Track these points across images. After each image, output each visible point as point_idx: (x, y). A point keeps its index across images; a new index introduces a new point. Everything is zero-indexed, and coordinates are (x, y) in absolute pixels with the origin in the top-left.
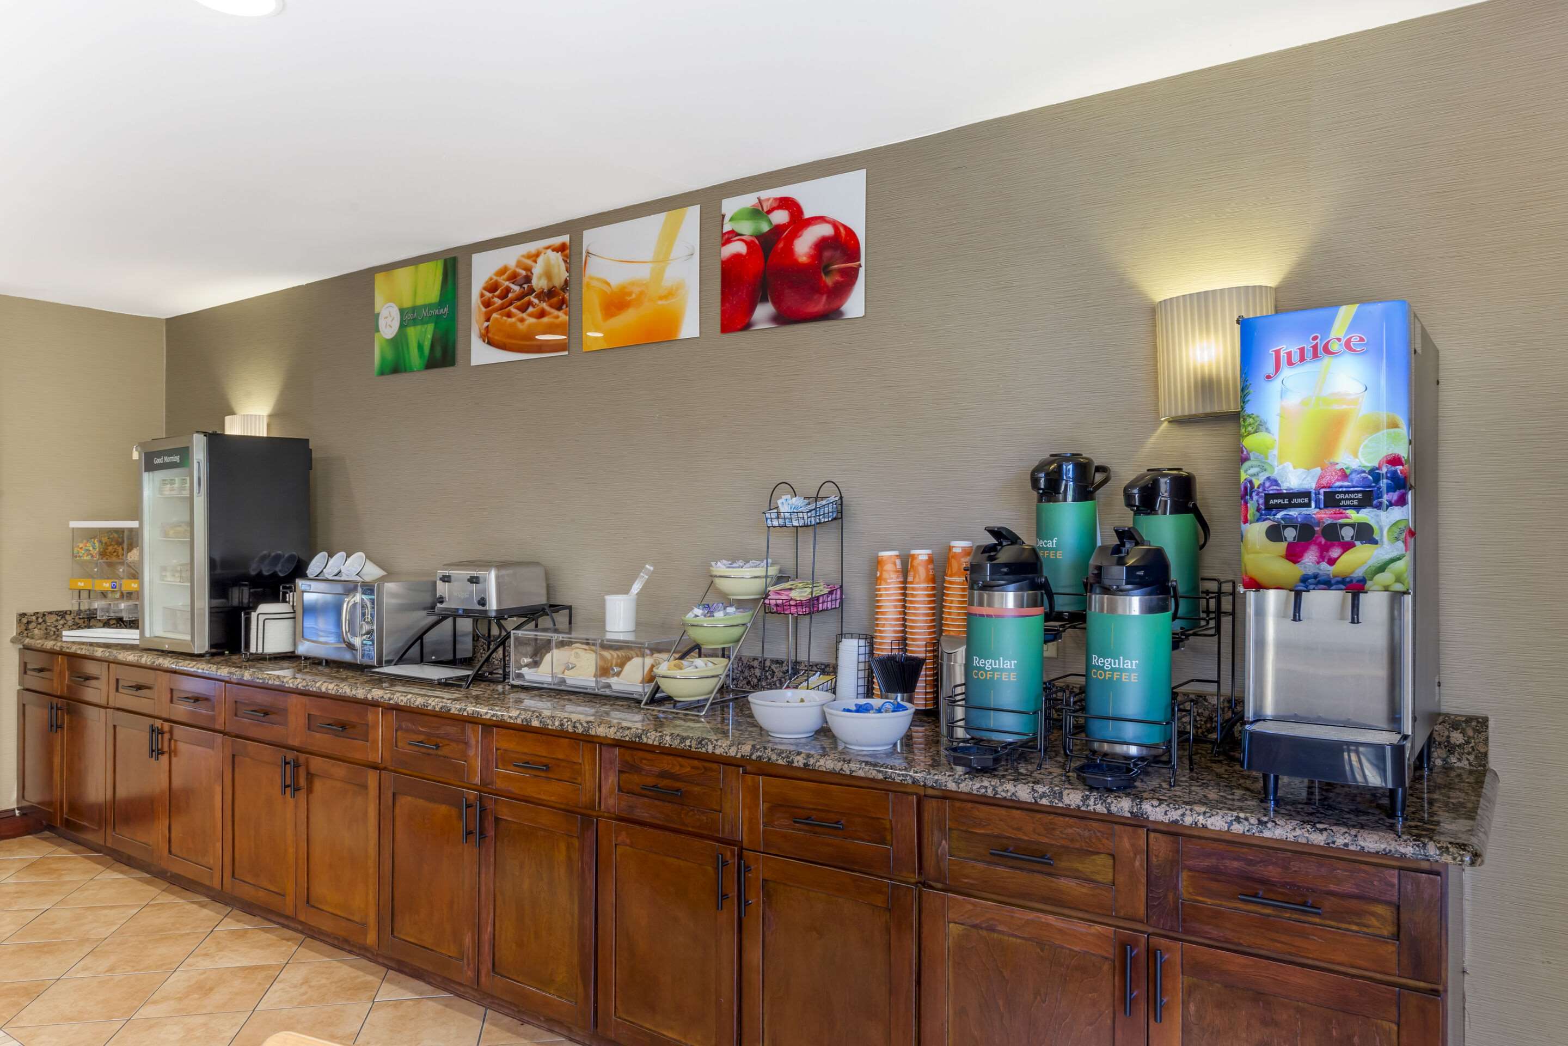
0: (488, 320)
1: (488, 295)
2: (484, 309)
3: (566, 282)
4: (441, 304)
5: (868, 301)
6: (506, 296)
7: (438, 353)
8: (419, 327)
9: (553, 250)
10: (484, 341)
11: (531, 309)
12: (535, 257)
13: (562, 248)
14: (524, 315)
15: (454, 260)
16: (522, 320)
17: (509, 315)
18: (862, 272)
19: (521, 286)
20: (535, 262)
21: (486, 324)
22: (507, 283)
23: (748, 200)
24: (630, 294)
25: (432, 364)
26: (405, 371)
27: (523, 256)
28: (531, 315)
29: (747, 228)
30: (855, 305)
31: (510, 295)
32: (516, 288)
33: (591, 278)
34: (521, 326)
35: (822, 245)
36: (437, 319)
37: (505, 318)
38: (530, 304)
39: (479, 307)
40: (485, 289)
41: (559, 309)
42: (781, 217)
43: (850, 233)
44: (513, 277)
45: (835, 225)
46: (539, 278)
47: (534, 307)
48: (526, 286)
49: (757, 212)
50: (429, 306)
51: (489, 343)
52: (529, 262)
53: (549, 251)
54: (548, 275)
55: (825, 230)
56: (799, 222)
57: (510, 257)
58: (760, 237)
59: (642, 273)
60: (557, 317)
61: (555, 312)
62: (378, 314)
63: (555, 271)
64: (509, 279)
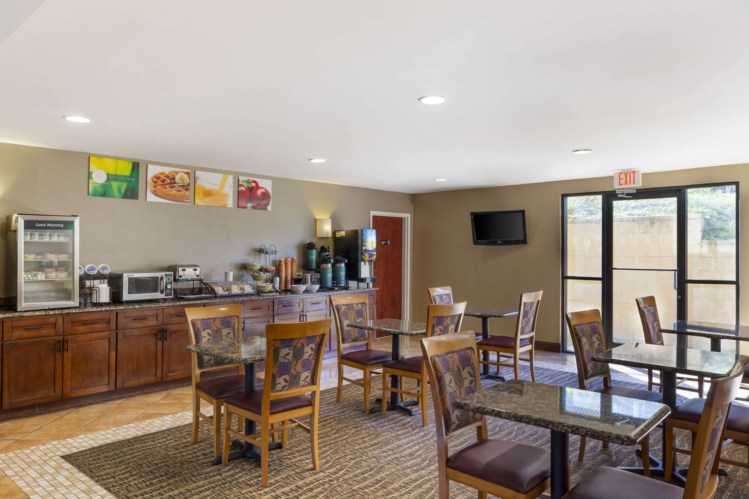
0: (155, 187)
1: (155, 179)
2: (153, 184)
3: (189, 184)
4: (131, 176)
5: (272, 208)
6: (164, 182)
7: (129, 194)
8: (118, 183)
9: (184, 173)
10: (153, 194)
11: (175, 188)
12: (177, 173)
13: (188, 173)
14: (172, 189)
15: (138, 164)
16: (171, 191)
17: (165, 188)
18: (271, 201)
19: (171, 180)
20: (177, 174)
21: (154, 189)
22: (164, 178)
23: (246, 178)
24: (213, 192)
25: (125, 196)
26: (110, 197)
27: (172, 171)
28: (174, 190)
29: (246, 185)
30: (269, 208)
31: (166, 182)
32: (169, 181)
33: (199, 185)
34: (170, 192)
35: (263, 193)
36: (129, 182)
37: (163, 189)
38: (174, 187)
39: (151, 183)
40: (154, 177)
41: (187, 191)
42: (254, 185)
43: (269, 193)
44: (167, 177)
45: (266, 190)
46: (178, 180)
47: (176, 188)
48: (173, 181)
49: (248, 182)
50: (125, 176)
51: (156, 195)
52: (174, 174)
53: (182, 173)
54: (182, 179)
55: (264, 191)
56: (258, 187)
57: (167, 170)
58: (249, 188)
59: (217, 188)
60: (186, 193)
61: (185, 191)
62: (92, 172)
63: (185, 179)
64: (165, 177)
